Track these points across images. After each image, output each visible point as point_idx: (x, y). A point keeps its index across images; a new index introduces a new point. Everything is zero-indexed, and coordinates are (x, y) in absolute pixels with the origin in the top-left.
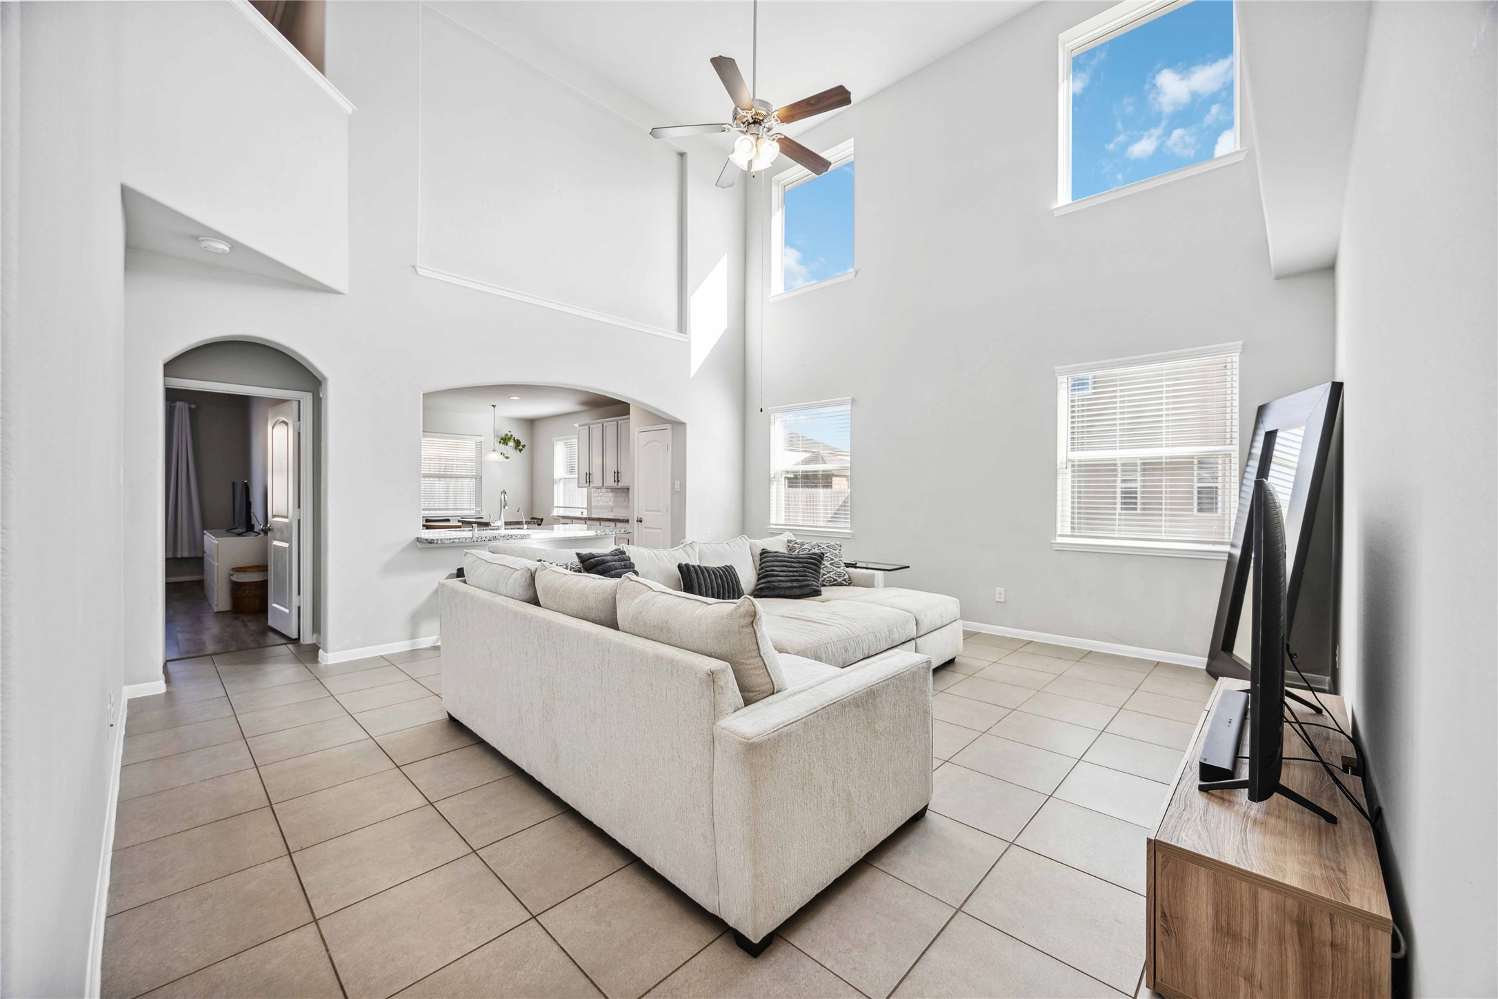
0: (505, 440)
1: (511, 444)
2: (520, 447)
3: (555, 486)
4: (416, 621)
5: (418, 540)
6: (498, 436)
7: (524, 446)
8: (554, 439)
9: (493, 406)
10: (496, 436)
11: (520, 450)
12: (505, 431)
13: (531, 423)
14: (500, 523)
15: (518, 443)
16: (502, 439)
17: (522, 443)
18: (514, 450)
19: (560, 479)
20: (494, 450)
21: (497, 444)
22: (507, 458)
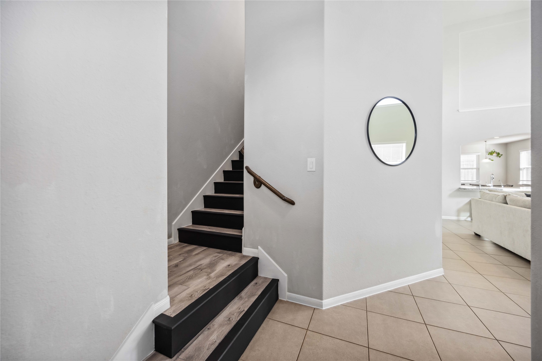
0: (491, 153)
1: (495, 154)
2: (500, 156)
3: (521, 172)
4: (459, 212)
5: (460, 188)
6: (487, 152)
7: (502, 155)
8: (519, 151)
9: (486, 141)
10: (486, 152)
11: (500, 157)
12: (491, 149)
13: (506, 145)
14: (491, 185)
15: (498, 154)
16: (490, 153)
17: (501, 154)
18: (496, 157)
19: (524, 168)
20: (486, 158)
21: (487, 156)
22: (492, 160)
